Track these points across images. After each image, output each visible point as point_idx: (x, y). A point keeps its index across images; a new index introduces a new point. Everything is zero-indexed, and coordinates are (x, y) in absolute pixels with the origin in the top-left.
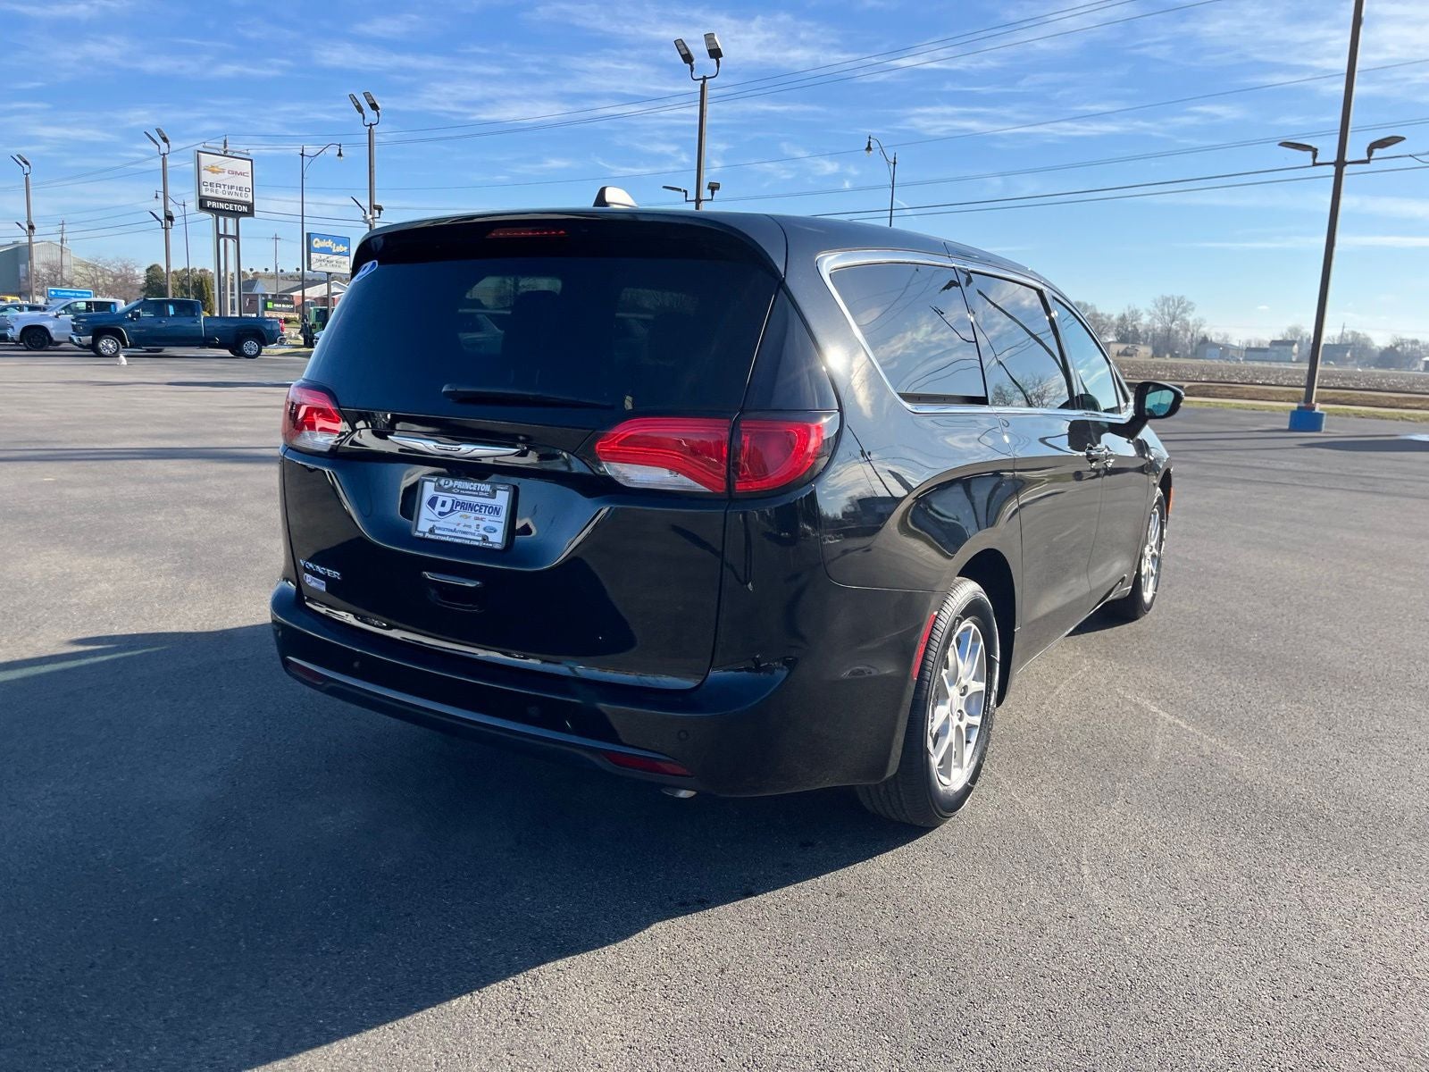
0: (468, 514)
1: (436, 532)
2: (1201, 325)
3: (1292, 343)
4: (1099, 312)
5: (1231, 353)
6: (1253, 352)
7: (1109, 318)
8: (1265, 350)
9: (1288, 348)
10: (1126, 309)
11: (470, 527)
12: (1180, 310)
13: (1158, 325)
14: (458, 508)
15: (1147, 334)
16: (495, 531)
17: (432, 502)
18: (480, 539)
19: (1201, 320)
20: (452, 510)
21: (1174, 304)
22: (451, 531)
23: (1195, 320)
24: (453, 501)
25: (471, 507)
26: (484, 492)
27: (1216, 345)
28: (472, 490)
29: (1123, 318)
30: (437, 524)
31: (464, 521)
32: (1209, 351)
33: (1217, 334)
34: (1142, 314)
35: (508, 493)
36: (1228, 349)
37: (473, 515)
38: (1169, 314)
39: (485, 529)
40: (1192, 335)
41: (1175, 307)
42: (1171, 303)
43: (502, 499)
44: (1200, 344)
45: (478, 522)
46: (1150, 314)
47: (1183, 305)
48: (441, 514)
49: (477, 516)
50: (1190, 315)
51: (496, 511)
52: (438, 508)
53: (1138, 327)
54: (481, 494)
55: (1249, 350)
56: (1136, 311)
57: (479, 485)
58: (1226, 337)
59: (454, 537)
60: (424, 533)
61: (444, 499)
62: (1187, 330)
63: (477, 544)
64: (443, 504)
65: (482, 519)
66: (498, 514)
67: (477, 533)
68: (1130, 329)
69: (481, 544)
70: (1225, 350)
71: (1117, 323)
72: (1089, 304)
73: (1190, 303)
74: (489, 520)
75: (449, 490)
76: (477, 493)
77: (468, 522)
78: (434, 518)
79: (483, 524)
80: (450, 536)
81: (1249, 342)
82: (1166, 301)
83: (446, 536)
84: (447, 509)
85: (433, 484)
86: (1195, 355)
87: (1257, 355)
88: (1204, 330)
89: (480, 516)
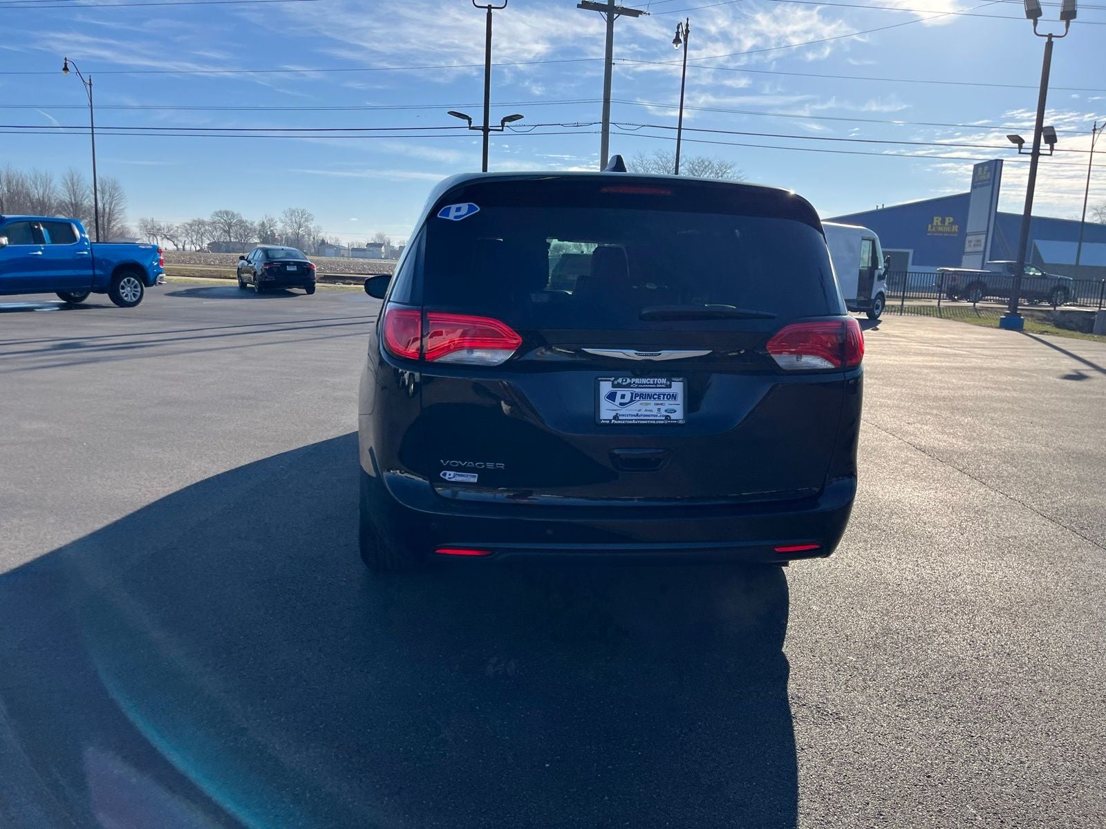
0: (648, 402)
1: (620, 418)
2: (319, 232)
3: (380, 245)
4: (244, 219)
5: (342, 252)
6: (357, 251)
7: (252, 224)
8: (364, 250)
9: (378, 248)
10: (264, 218)
11: (651, 411)
12: (303, 220)
13: (289, 231)
14: (638, 398)
15: (282, 237)
16: (675, 411)
17: (612, 397)
18: (664, 418)
19: (319, 227)
20: (631, 401)
21: (298, 215)
22: (634, 415)
23: (314, 228)
24: (632, 394)
25: (650, 396)
26: (661, 384)
27: (331, 246)
28: (650, 384)
29: (263, 225)
30: (619, 412)
31: (644, 408)
32: (328, 251)
33: (331, 238)
34: (276, 222)
35: (681, 383)
36: (340, 249)
37: (652, 402)
38: (296, 222)
39: (666, 411)
40: (314, 238)
41: (301, 217)
42: (296, 214)
43: (677, 387)
44: (320, 245)
45: (659, 407)
46: (282, 222)
47: (305, 216)
48: (621, 404)
49: (657, 402)
50: (311, 224)
51: (674, 397)
52: (618, 400)
53: (275, 231)
54: (658, 386)
55: (354, 250)
56: (272, 220)
57: (656, 380)
58: (337, 240)
59: (640, 420)
60: (610, 420)
61: (623, 393)
62: (309, 235)
63: (662, 422)
64: (623, 397)
65: (662, 404)
66: (675, 399)
67: (659, 415)
68: (269, 233)
69: (666, 422)
70: (337, 250)
71: (258, 228)
72: (236, 213)
73: (310, 215)
74: (668, 404)
75: (629, 386)
76: (656, 386)
77: (649, 407)
78: (616, 408)
79: (663, 408)
80: (636, 420)
81: (353, 245)
82: (292, 212)
83: (632, 420)
84: (627, 399)
85: (611, 382)
86: (318, 253)
87: (358, 253)
88: (322, 235)
89: (660, 402)
